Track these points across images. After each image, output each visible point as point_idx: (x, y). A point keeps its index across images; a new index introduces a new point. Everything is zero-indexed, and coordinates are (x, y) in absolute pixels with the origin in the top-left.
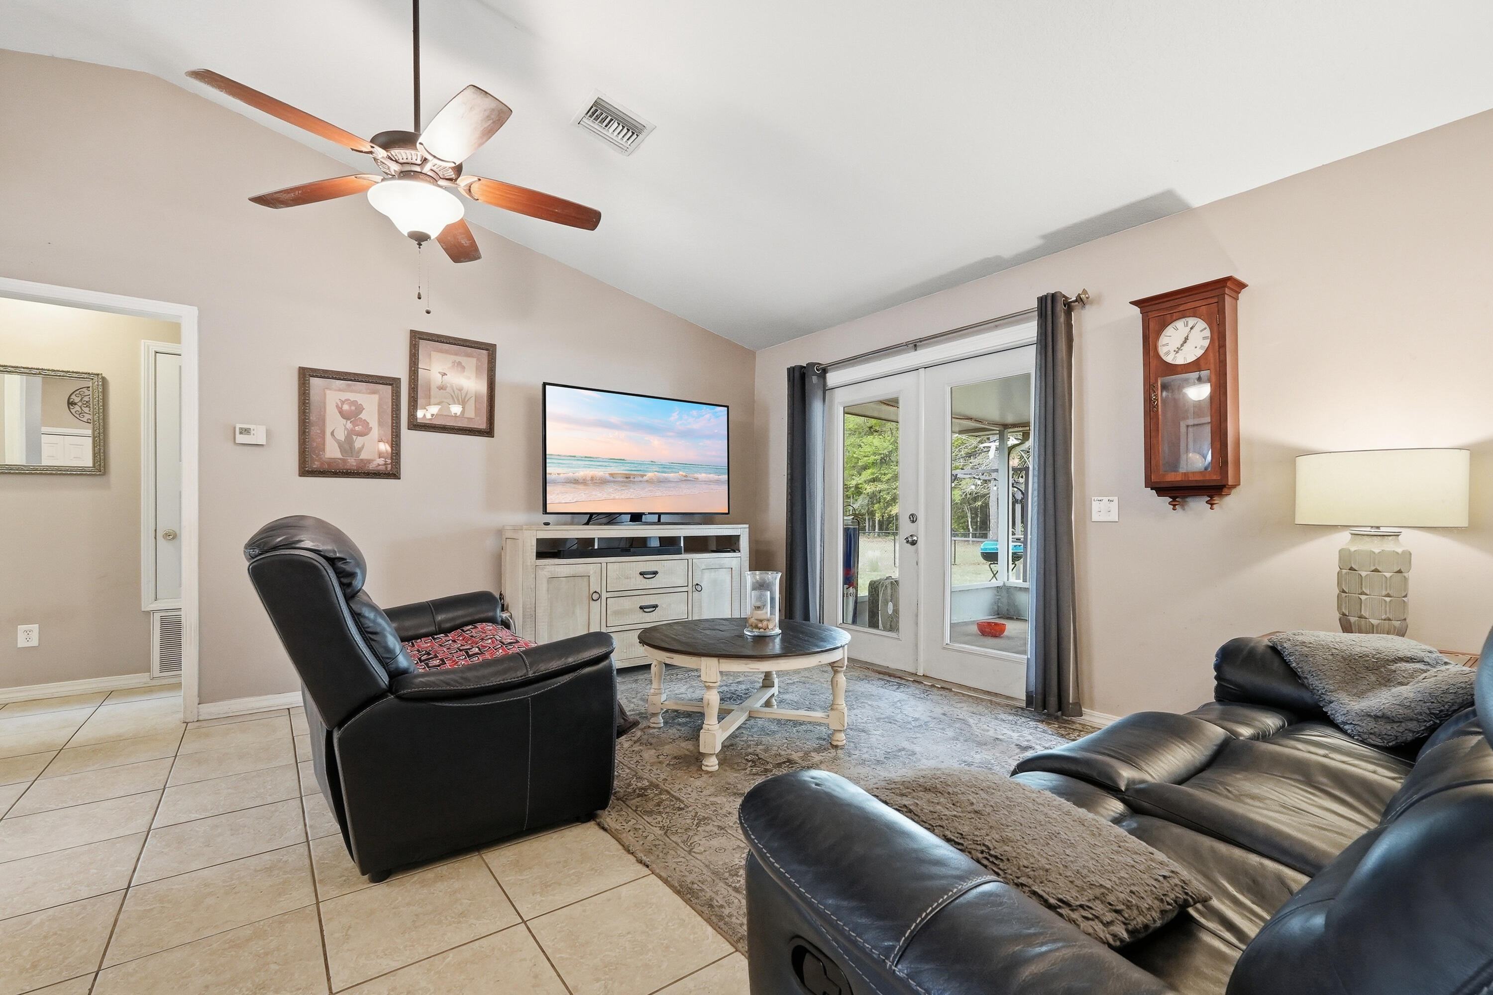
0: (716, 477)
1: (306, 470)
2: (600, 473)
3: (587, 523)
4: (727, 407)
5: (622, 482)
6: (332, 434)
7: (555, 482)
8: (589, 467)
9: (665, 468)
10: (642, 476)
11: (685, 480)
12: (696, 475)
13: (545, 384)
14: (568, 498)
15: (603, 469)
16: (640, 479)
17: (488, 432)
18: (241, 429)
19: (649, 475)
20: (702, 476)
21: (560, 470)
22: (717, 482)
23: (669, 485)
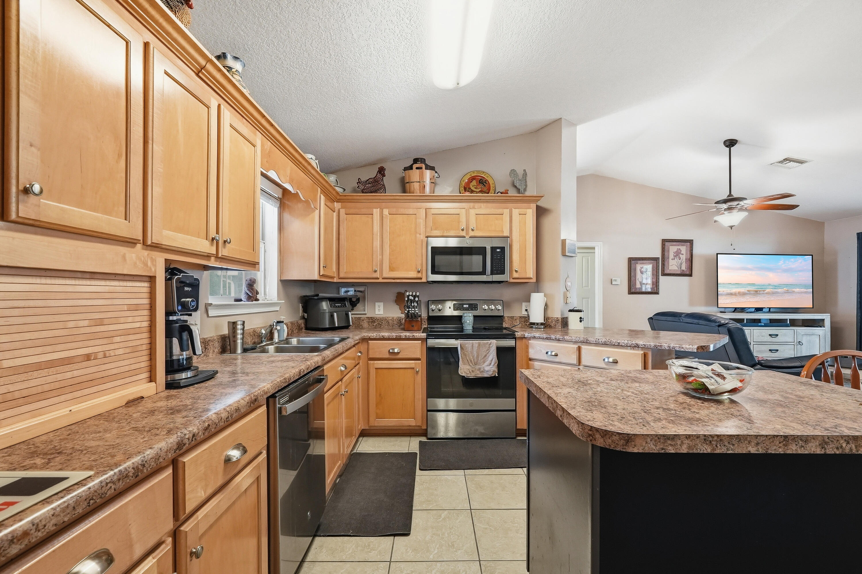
0: (805, 290)
1: (630, 292)
2: (742, 290)
3: (734, 312)
4: (812, 255)
5: (754, 294)
6: (638, 279)
7: (722, 295)
8: (738, 288)
9: (775, 287)
10: (764, 291)
11: (787, 292)
12: (793, 290)
13: (717, 254)
14: (728, 301)
15: (744, 288)
16: (763, 292)
17: (691, 275)
18: (614, 280)
19: (767, 290)
20: (797, 290)
21: (724, 290)
22: (806, 293)
23: (778, 294)
